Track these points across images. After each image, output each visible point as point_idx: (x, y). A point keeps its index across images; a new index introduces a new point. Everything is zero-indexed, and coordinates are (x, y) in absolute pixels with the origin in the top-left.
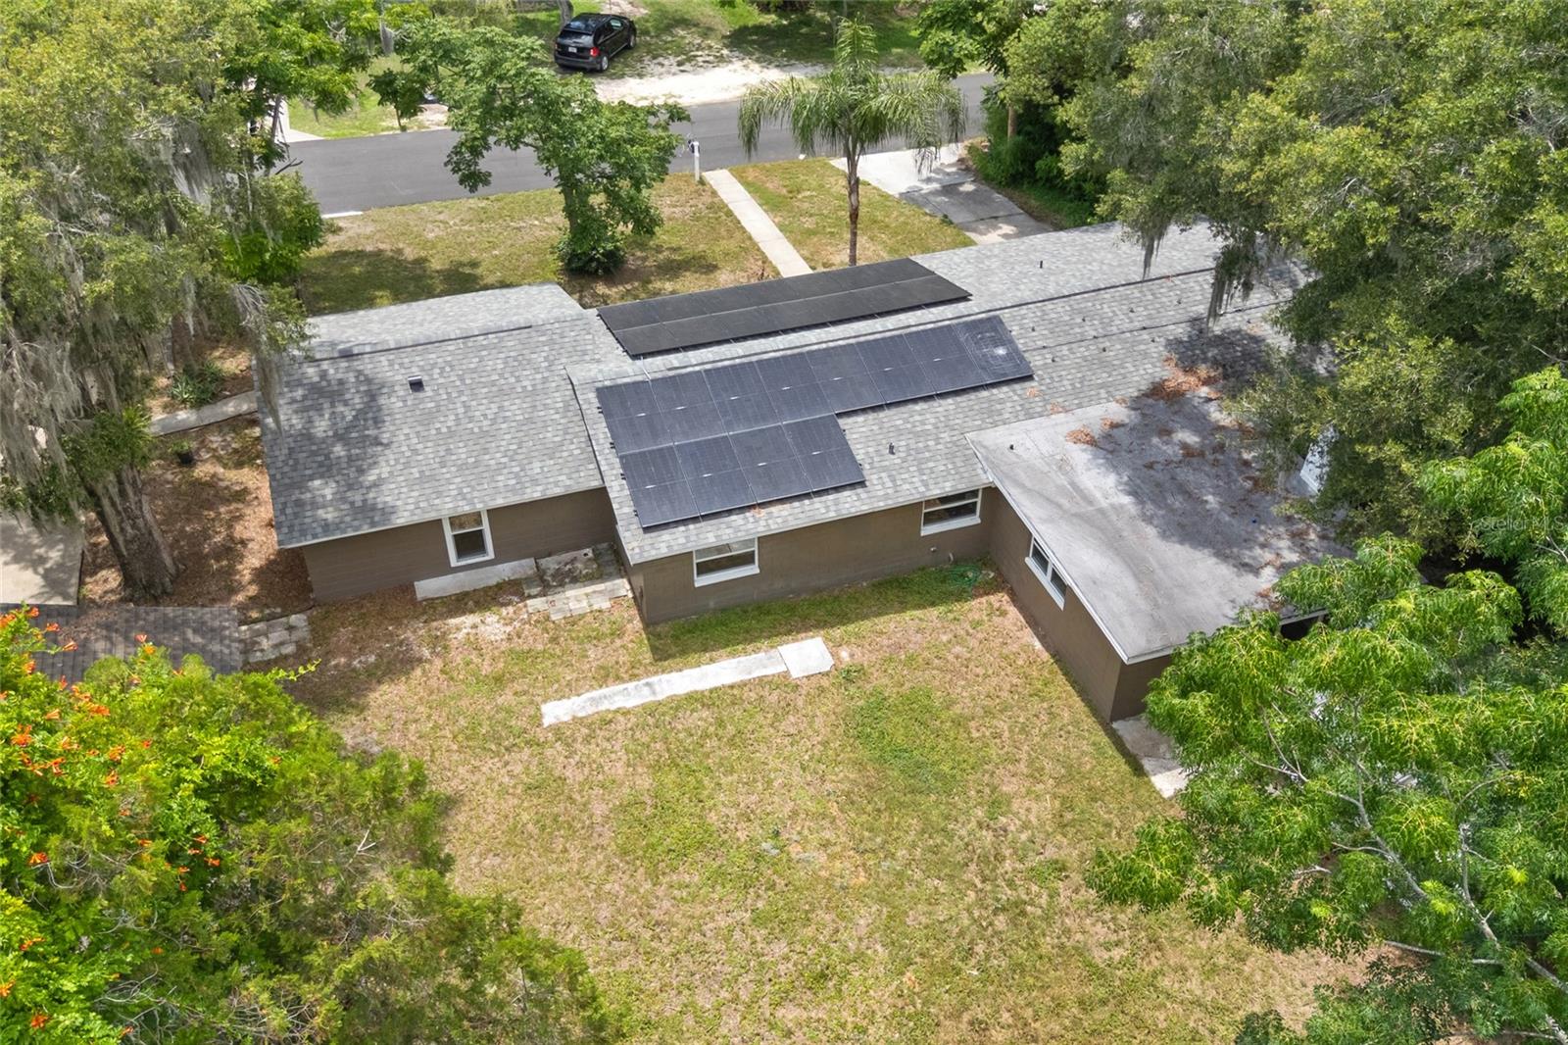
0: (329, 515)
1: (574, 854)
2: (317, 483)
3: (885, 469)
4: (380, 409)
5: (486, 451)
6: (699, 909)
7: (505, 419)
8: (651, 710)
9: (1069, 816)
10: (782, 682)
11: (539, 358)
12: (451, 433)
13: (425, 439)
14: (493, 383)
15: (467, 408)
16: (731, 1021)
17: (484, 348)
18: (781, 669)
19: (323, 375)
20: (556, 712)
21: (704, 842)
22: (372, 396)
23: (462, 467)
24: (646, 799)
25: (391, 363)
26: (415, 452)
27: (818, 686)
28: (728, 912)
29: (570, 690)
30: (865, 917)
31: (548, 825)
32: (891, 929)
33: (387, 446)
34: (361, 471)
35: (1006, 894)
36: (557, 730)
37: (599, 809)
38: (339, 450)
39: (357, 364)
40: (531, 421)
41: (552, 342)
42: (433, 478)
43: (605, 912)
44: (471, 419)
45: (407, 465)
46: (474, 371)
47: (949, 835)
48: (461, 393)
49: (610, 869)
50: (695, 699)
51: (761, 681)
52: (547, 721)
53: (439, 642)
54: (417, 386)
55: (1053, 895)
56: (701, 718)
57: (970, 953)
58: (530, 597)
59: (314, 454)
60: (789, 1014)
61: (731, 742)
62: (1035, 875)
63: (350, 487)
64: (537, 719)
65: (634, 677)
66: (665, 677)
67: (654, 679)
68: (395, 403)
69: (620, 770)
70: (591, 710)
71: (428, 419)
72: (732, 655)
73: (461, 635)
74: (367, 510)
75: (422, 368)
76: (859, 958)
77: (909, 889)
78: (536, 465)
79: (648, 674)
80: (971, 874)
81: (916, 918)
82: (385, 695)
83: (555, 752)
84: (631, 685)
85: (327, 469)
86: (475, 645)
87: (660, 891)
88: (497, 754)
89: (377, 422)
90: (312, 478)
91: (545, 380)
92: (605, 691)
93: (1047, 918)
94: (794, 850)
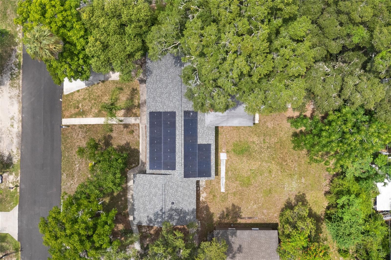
0: (192, 217)
1: (246, 192)
2: (187, 219)
3: (209, 140)
4: (176, 209)
5: (187, 195)
6: (258, 181)
7: (182, 191)
8: (226, 179)
9: (258, 135)
10: (227, 161)
11: (171, 184)
12: (183, 199)
13: (183, 203)
14: (175, 192)
15: (178, 196)
16: (272, 182)
17: (167, 192)
18: (225, 160)
19: (167, 217)
20: (223, 190)
21: (249, 178)
22: (173, 210)
23: (189, 198)
24: (240, 183)
25: (167, 207)
26: (185, 205)
27: (229, 157)
28: (259, 178)
29: (220, 188)
30: (264, 164)
31: (240, 194)
32: (266, 162)
33: (182, 208)
34: (186, 212)
35: (266, 147)
36: (226, 191)
37: (240, 188)
38: (182, 215)
39: (166, 212)
40: (183, 188)
41: (169, 182)
42: (190, 203)
43: (255, 191)
44: (181, 196)
45: (187, 206)
46: (172, 194)
47: (256, 150)
48: (175, 197)
49: (249, 189)
50: (227, 173)
51: (226, 164)
52: (224, 192)
53: (204, 202)
54: (173, 203)
55: (267, 142)
56: (230, 173)
57: (272, 155)
58: (200, 189)
59: (182, 219)
60: (273, 176)
61: (236, 171)
62: (264, 143)
63: (188, 214)
64: (223, 193)
65: (220, 179)
66: (221, 175)
67: (221, 177)
68: (174, 207)
69: (235, 185)
70: (224, 186)
71: (179, 202)
72: (220, 166)
73: (204, 199)
74: (193, 212)
75: (170, 202)
76: (269, 167)
77: (262, 158)
78: (191, 188)
79: (220, 177)
80: (263, 150)
81: (267, 159)
82: (212, 210)
83: (230, 192)
84: (221, 180)
85: (185, 217)
86: (206, 198)
87: (254, 185)
88: (228, 198)
89: (178, 209)
90: (186, 219)
91: (176, 184)
92: (221, 183)
93: (270, 144)
94: (253, 168)
